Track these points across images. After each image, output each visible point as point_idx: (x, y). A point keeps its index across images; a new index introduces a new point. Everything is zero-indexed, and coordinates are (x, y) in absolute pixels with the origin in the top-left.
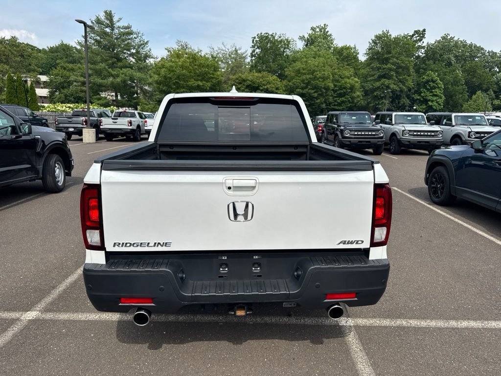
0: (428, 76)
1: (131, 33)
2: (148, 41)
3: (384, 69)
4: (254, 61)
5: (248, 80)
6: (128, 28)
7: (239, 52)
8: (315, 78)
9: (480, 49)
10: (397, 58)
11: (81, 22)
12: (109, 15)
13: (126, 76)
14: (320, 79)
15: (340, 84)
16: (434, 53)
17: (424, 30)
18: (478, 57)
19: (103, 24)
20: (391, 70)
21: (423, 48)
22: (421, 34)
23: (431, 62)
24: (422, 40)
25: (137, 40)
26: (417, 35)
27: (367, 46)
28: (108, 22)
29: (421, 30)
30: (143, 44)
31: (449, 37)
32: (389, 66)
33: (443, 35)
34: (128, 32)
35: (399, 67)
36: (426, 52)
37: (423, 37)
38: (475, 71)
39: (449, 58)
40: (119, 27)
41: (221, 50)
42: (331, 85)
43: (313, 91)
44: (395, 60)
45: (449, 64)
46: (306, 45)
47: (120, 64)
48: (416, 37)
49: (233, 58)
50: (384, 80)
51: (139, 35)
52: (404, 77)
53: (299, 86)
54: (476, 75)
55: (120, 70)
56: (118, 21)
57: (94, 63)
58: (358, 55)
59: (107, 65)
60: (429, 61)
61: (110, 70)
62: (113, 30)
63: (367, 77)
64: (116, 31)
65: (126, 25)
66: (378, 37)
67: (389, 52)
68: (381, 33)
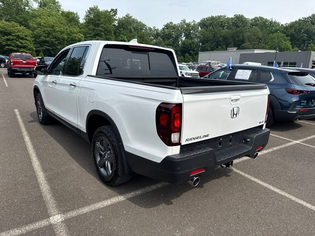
0: (121, 37)
3: (97, 30)
8: (54, 31)
9: (144, 25)
10: (104, 25)
14: (59, 32)
15: (71, 37)
16: (123, 24)
17: (116, 10)
18: (144, 30)
20: (101, 31)
21: (117, 20)
22: (115, 12)
23: (122, 29)
24: (115, 15)
26: (113, 12)
27: (85, 14)
29: (115, 9)
31: (129, 16)
32: (100, 28)
33: (126, 14)
35: (106, 30)
36: (119, 23)
37: (116, 13)
38: (143, 38)
39: (130, 28)
42: (66, 37)
43: (54, 40)
44: (103, 25)
45: (131, 32)
46: (40, 6)
48: (112, 13)
50: (98, 37)
52: (109, 37)
53: (42, 35)
54: (144, 40)
58: (79, 19)
60: (120, 28)
63: (86, 34)
66: (92, 9)
67: (99, 20)
68: (93, 7)
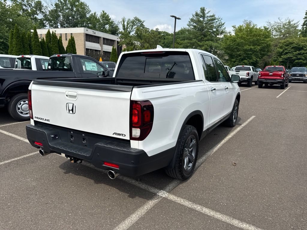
1: (215, 19)
2: (224, 23)
4: (305, 29)
5: (294, 43)
6: (213, 16)
7: (292, 23)
11: (173, 16)
12: (203, 10)
13: (208, 46)
19: (199, 16)
25: (218, 23)
28: (202, 14)
30: (221, 25)
34: (213, 19)
40: (208, 16)
41: (277, 23)
47: (205, 38)
49: (286, 28)
51: (219, 20)
55: (204, 42)
56: (208, 13)
57: (191, 39)
59: (197, 40)
61: (199, 43)
62: (204, 18)
64: (206, 19)
65: (212, 15)
